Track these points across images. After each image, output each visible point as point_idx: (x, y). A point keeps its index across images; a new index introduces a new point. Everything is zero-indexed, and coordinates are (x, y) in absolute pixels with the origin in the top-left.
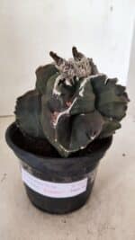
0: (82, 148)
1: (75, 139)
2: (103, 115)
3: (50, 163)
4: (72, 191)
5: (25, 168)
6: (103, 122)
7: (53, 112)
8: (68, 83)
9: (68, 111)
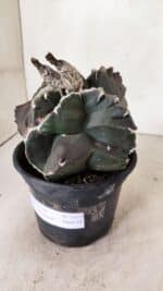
9: (38, 128)
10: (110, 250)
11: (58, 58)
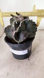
0: (22, 41)
1: (20, 39)
2: (29, 31)
3: (15, 45)
4: (23, 53)
5: (10, 47)
6: (29, 33)
7: (13, 31)
8: (16, 23)
9: (17, 31)
10: (34, 57)
11: (18, 13)
